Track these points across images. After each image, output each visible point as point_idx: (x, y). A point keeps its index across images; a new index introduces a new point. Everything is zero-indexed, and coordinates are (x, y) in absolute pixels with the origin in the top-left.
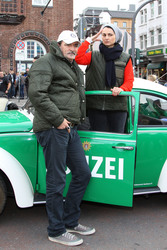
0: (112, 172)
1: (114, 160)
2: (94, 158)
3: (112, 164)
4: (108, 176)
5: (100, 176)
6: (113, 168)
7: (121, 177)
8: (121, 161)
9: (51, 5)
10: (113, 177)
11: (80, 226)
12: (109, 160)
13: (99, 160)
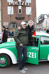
0: (33, 56)
1: (34, 53)
2: (29, 53)
3: (33, 54)
4: (33, 57)
5: (31, 57)
6: (33, 55)
7: (35, 57)
8: (35, 53)
9: (31, 14)
10: (34, 57)
11: (24, 68)
12: (33, 53)
13: (30, 53)
